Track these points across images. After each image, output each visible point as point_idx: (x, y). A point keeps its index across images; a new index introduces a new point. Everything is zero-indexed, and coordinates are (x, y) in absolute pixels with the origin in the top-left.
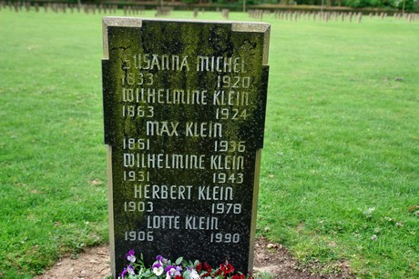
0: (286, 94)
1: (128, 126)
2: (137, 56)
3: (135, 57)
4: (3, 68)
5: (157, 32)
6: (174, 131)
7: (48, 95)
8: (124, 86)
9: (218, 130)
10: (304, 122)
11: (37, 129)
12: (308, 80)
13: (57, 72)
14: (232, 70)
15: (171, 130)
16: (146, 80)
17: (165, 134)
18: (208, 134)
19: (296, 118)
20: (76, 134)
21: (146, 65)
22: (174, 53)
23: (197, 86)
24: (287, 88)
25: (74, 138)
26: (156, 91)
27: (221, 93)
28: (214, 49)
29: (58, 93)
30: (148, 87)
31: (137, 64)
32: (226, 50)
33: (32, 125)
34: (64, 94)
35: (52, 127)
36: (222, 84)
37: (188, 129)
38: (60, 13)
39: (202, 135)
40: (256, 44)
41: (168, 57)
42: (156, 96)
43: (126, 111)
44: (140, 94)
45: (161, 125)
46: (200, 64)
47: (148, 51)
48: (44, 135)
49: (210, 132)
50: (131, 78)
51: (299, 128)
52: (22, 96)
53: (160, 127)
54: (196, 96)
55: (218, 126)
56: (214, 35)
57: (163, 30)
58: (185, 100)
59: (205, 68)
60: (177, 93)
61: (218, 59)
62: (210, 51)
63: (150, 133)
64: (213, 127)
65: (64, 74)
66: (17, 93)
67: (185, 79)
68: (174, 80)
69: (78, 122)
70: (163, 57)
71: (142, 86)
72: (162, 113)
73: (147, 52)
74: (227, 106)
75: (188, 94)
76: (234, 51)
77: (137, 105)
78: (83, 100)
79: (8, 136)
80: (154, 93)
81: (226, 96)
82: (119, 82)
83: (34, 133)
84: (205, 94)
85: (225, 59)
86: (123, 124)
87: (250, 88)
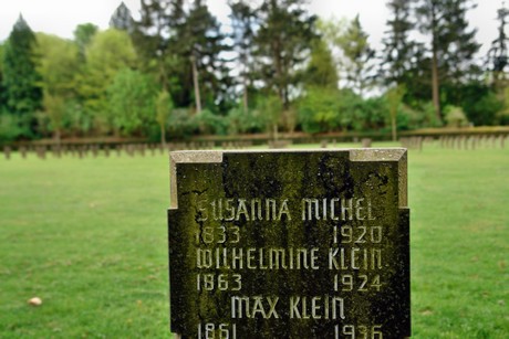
0: (462, 257)
1: (205, 304)
2: (217, 203)
3: (213, 204)
4: (54, 233)
5: (243, 167)
6: (273, 311)
7: (111, 268)
8: (198, 246)
9: (338, 308)
10: (493, 300)
11: (89, 317)
12: (496, 236)
13: (126, 235)
14: (355, 217)
15: (267, 310)
16: (230, 235)
17: (259, 315)
18: (324, 314)
19: (480, 294)
20: (144, 323)
21: (229, 214)
22: (269, 196)
23: (303, 242)
24: (463, 247)
25: (141, 330)
26: (245, 252)
27: (339, 252)
28: (326, 187)
29: (125, 265)
30: (232, 246)
31: (217, 214)
32: (343, 189)
33: (84, 312)
34: (133, 266)
35: (112, 314)
36: (340, 238)
37: (294, 307)
38: (137, 157)
39: (314, 317)
40: (386, 178)
41: (259, 202)
42: (245, 258)
43: (202, 282)
44: (221, 256)
45: (252, 302)
46: (307, 210)
47: (232, 195)
48: (99, 326)
49: (327, 311)
50: (209, 233)
51: (486, 310)
52: (75, 271)
53: (252, 305)
54: (303, 258)
55: (338, 302)
56: (324, 168)
57: (252, 164)
58: (287, 263)
59: (313, 215)
60: (274, 254)
61: (332, 201)
62: (319, 191)
63: (237, 314)
64: (330, 304)
65: (135, 237)
66: (69, 266)
67: (286, 232)
68: (270, 235)
69: (149, 306)
70: (253, 202)
71: (223, 245)
72: (254, 283)
73: (231, 197)
74: (349, 271)
75: (291, 255)
76: (355, 189)
77: (218, 272)
78: (159, 274)
79: (50, 328)
80: (241, 254)
81: (347, 255)
82: (191, 240)
83: (85, 323)
84: (316, 254)
85: (343, 201)
86: (198, 302)
87: (383, 242)
